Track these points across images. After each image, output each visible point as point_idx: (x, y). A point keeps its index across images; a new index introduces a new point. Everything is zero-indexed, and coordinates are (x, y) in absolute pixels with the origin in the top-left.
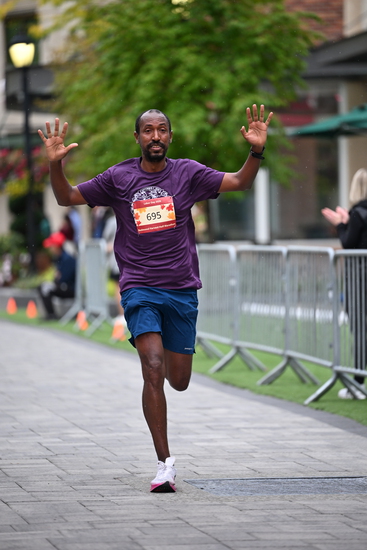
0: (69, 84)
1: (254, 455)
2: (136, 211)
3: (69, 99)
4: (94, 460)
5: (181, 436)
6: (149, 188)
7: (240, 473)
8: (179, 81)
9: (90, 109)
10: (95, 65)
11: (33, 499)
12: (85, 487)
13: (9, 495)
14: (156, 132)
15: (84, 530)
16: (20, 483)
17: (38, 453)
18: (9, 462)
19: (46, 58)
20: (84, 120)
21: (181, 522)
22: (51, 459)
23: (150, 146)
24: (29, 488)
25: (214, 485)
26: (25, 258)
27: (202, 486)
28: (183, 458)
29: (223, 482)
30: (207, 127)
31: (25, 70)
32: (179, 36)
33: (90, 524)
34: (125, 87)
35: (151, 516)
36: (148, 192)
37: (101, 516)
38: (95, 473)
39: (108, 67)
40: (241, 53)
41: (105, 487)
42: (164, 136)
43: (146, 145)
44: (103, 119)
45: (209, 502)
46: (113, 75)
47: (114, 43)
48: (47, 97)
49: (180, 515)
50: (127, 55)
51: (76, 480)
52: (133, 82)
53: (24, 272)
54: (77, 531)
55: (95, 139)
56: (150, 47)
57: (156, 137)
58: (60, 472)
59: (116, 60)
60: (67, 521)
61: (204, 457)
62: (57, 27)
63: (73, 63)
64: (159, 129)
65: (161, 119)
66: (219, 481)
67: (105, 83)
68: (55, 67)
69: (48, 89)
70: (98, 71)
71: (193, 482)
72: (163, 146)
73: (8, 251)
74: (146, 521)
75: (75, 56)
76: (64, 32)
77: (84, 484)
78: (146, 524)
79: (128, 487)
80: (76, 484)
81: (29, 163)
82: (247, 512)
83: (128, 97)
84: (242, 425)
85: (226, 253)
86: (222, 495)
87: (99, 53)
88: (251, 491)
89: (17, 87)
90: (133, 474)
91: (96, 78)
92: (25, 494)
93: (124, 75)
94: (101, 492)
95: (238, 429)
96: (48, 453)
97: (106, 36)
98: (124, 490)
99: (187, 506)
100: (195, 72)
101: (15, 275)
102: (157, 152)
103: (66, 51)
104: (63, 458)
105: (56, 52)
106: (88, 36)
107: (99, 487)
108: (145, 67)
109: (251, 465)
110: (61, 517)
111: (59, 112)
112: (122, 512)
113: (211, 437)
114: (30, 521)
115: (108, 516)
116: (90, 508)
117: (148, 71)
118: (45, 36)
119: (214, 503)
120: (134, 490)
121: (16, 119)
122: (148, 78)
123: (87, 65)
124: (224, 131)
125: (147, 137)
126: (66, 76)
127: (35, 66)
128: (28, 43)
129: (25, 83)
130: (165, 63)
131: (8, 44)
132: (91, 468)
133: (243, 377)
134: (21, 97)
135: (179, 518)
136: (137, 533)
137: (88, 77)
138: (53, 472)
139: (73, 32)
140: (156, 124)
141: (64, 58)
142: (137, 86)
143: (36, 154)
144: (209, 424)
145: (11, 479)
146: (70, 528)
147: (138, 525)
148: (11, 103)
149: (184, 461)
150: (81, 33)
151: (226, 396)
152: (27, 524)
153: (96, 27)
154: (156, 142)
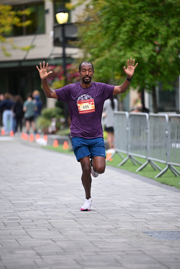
0: (85, 32)
1: (178, 219)
2: (78, 105)
3: (85, 40)
4: (97, 221)
5: (140, 209)
6: (84, 95)
7: (171, 228)
8: (141, 31)
9: (95, 46)
10: (99, 23)
11: (67, 239)
12: (93, 234)
13: (55, 237)
14: (87, 72)
15: (93, 255)
16: (60, 231)
17: (69, 217)
18: (55, 221)
19: (74, 20)
20: (92, 50)
21: (140, 252)
22: (76, 220)
23: (84, 77)
24: (65, 234)
25: (157, 234)
26: (63, 120)
27: (151, 235)
28: (142, 220)
29: (162, 233)
30: (155, 54)
31: (63, 25)
32: (141, 8)
33: (96, 252)
34: (113, 34)
35: (126, 249)
36: (84, 97)
37: (101, 249)
38: (97, 227)
39: (105, 24)
40: (173, 16)
41: (103, 234)
42: (90, 73)
43: (83, 77)
44: (102, 50)
45: (155, 243)
46: (107, 28)
47: (109, 12)
48: (74, 39)
49: (140, 249)
50: (114, 18)
51: (88, 230)
52: (117, 31)
53: (62, 127)
54: (89, 256)
55: (98, 60)
56: (126, 14)
57: (87, 74)
58: (80, 226)
59: (109, 20)
60: (84, 251)
61: (153, 220)
62: (79, 4)
63: (87, 22)
64: (88, 70)
65: (90, 66)
66: (160, 232)
67: (103, 32)
68: (79, 24)
69: (75, 35)
70: (99, 26)
71: (147, 233)
72: (90, 77)
73: (54, 117)
74: (123, 251)
75: (89, 18)
76: (83, 7)
77: (92, 232)
78: (123, 253)
79: (114, 234)
80: (88, 232)
81: (65, 73)
82: (175, 248)
83: (115, 39)
84: (171, 204)
85: (164, 117)
86: (162, 239)
87: (100, 17)
88: (177, 238)
89: (59, 35)
90: (116, 228)
91: (99, 29)
92: (63, 237)
93: (113, 28)
94: (101, 237)
95: (170, 206)
96: (74, 217)
97: (104, 8)
98: (112, 236)
99: (144, 244)
100: (149, 26)
101: (58, 128)
102: (87, 80)
103: (83, 16)
104: (81, 219)
105: (79, 17)
106: (95, 8)
107: (99, 234)
108: (123, 24)
109: (176, 225)
110: (81, 248)
111: (79, 47)
112: (111, 247)
113: (156, 210)
114: (66, 250)
115: (105, 248)
116: (96, 244)
117: (125, 26)
118: (74, 9)
119: (158, 243)
120: (117, 236)
121: (59, 50)
122: (125, 29)
123: (94, 23)
124: (163, 56)
125: (84, 73)
126: (84, 28)
127: (69, 24)
128: (64, 12)
129: (63, 32)
130: (134, 22)
131: (55, 13)
132: (96, 224)
133: (172, 180)
134: (61, 39)
135: (140, 251)
136: (119, 258)
137: (95, 29)
138: (77, 226)
139: (87, 6)
140: (87, 68)
141: (83, 20)
142: (119, 33)
143: (68, 68)
144: (154, 204)
145: (56, 229)
146: (86, 254)
147: (119, 253)
148: (56, 42)
149: (142, 222)
150: (91, 7)
151: (164, 190)
152: (64, 251)
153: (99, 4)
154: (87, 76)
